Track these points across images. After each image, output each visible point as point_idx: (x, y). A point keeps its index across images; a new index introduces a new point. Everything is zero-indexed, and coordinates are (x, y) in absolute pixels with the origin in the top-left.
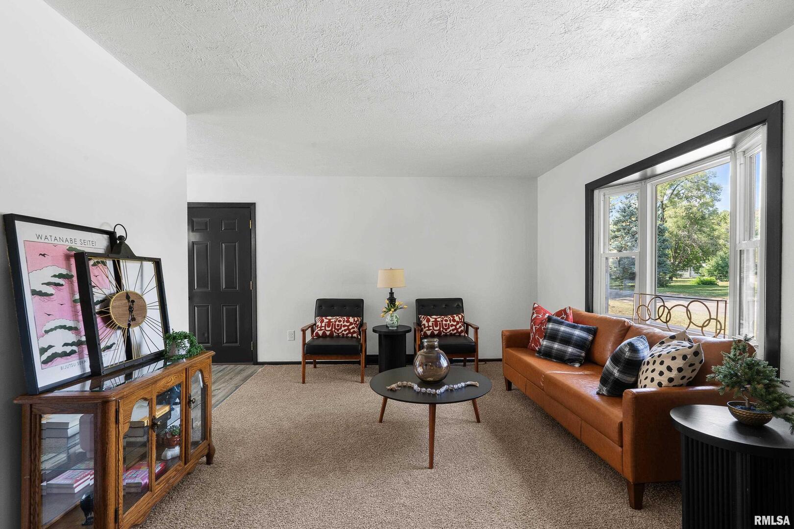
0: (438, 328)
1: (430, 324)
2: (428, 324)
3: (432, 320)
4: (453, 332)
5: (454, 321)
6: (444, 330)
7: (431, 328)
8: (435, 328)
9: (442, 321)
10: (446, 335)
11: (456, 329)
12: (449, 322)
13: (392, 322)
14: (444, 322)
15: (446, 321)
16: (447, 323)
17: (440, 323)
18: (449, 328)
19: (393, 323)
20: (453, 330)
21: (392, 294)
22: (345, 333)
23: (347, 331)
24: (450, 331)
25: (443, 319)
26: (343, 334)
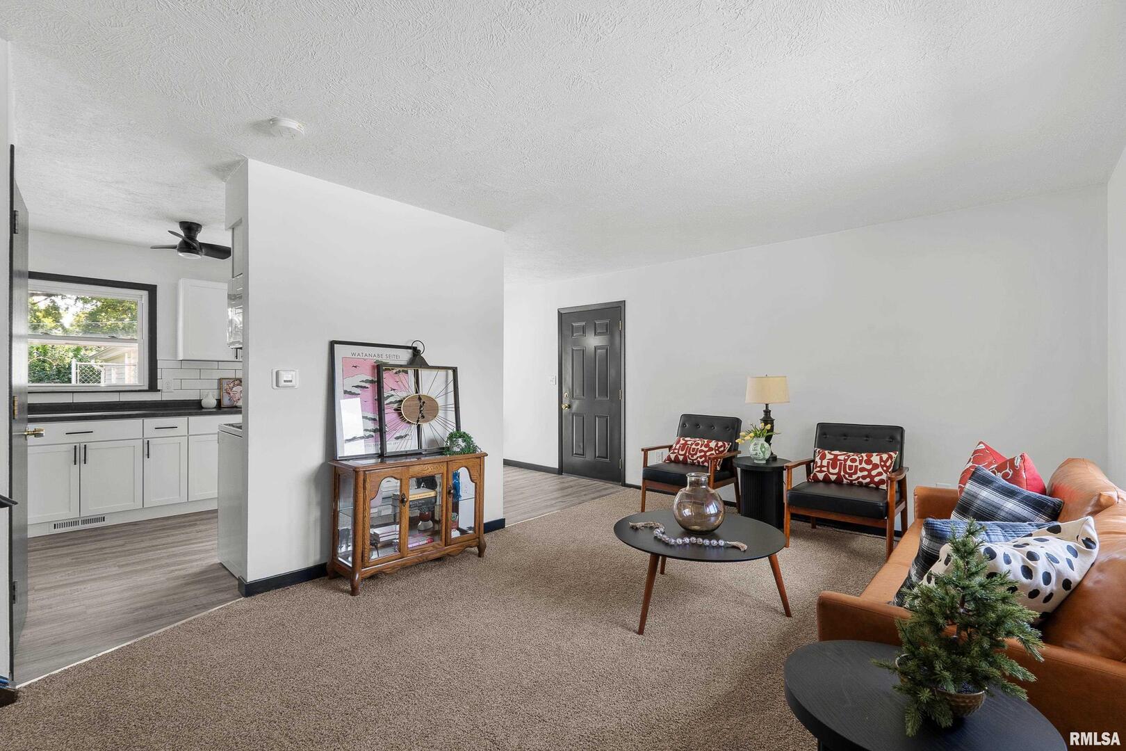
0: (836, 471)
1: (825, 463)
2: (822, 463)
3: (829, 456)
4: (864, 481)
5: (868, 462)
6: (847, 476)
7: (825, 469)
8: (831, 471)
9: (845, 460)
10: (851, 484)
11: (869, 476)
12: (857, 463)
13: (754, 453)
14: (849, 463)
15: (853, 461)
16: (854, 464)
17: (841, 464)
18: (855, 473)
19: (756, 454)
20: (864, 477)
21: (767, 412)
22: (701, 460)
23: (703, 459)
24: (858, 478)
25: (849, 456)
26: (699, 462)
